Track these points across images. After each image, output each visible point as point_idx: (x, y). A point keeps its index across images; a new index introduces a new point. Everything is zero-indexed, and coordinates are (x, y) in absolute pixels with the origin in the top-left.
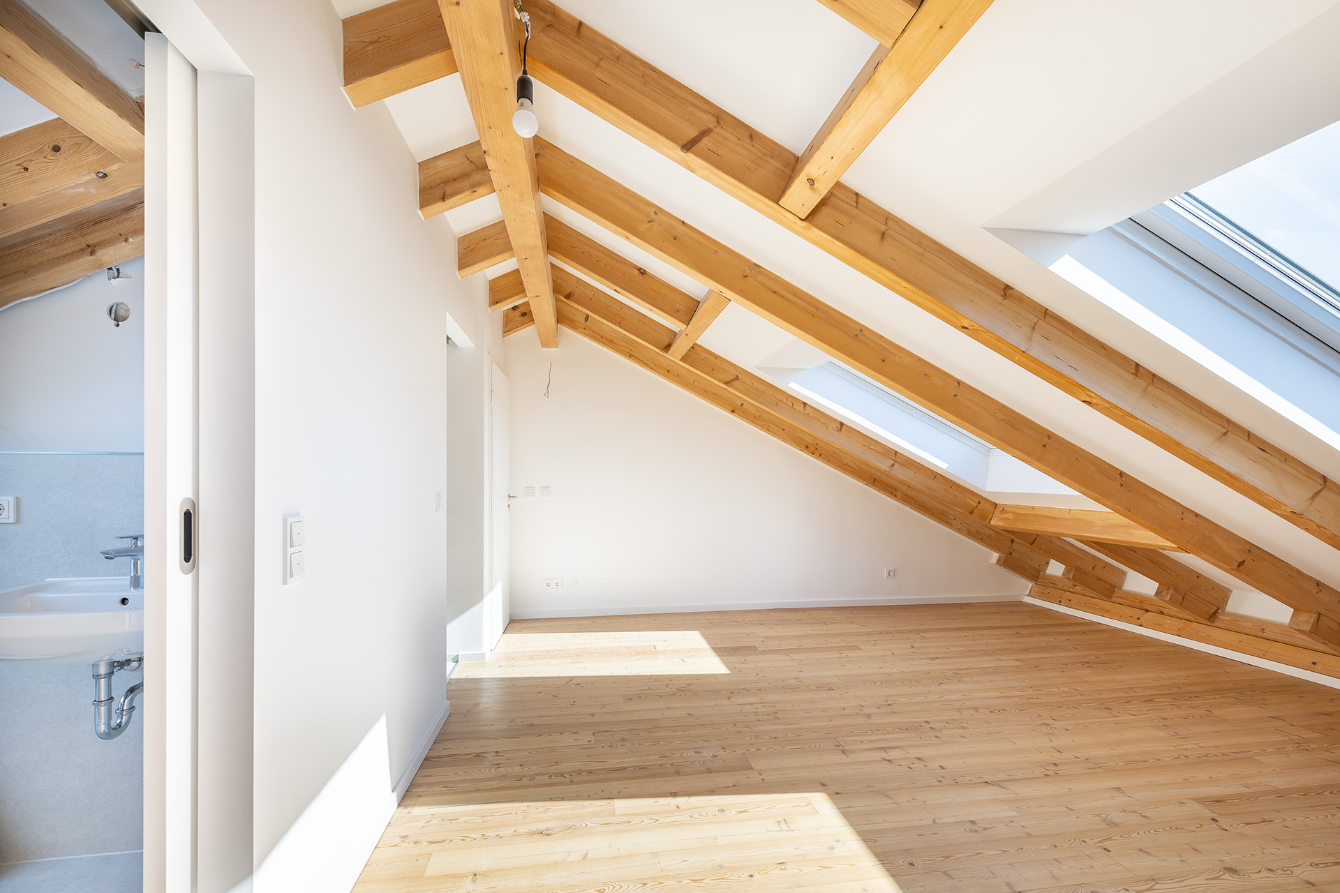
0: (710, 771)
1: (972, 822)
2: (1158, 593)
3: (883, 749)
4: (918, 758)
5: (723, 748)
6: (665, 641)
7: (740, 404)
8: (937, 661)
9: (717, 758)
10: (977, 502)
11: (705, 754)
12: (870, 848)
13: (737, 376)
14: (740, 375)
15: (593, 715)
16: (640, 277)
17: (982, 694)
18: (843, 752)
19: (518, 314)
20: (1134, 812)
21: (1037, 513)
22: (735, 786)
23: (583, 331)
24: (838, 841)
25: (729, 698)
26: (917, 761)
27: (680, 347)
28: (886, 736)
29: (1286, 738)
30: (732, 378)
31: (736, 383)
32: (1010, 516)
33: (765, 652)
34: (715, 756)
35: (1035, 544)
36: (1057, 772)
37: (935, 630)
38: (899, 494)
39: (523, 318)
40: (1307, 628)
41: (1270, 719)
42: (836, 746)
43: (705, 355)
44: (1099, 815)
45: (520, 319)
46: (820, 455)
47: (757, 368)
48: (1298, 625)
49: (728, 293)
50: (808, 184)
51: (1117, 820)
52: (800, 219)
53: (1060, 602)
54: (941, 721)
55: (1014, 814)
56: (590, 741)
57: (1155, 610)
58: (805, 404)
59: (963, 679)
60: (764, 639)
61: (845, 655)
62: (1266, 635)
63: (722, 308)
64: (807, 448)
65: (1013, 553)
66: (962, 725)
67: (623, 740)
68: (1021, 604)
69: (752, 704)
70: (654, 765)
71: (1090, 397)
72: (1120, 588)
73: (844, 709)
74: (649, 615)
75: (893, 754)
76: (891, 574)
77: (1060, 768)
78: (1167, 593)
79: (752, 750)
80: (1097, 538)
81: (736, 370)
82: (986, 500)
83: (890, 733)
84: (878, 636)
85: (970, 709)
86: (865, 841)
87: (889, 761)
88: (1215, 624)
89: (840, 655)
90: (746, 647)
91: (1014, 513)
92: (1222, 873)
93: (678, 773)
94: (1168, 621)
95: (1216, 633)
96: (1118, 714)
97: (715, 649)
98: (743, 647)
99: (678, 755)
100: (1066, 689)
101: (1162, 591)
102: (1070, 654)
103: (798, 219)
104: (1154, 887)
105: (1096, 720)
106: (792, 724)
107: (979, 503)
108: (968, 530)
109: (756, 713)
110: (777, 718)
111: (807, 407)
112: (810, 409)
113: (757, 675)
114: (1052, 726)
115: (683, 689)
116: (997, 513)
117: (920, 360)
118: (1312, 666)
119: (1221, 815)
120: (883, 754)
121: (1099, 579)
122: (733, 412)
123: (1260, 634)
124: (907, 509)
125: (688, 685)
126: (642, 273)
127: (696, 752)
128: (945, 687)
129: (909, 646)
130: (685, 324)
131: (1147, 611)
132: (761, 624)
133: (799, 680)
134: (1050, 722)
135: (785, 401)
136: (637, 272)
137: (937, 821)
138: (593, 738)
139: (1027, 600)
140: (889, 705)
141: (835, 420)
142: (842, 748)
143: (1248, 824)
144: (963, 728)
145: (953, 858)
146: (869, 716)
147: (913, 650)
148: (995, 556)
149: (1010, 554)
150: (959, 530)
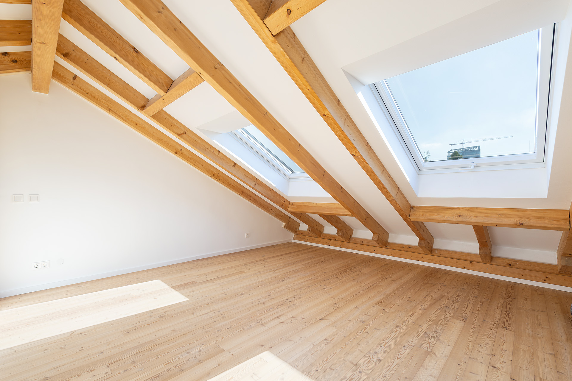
0: (201, 362)
1: (326, 339)
2: (337, 233)
3: (277, 317)
4: (293, 317)
5: (203, 344)
6: (138, 289)
7: (180, 149)
8: (276, 271)
9: (201, 352)
10: (284, 201)
11: (194, 352)
12: (298, 370)
13: (185, 132)
14: (186, 132)
15: (103, 352)
16: (135, 53)
17: (299, 281)
18: (262, 325)
19: (9, 59)
20: (365, 314)
21: (305, 205)
22: (219, 365)
23: (71, 86)
24: (283, 374)
25: (193, 313)
26: (292, 319)
27: (153, 109)
28: (276, 311)
29: (381, 276)
30: (182, 132)
31: (184, 136)
32: (295, 207)
33: (201, 283)
34: (200, 351)
35: (301, 218)
36: (338, 307)
37: (270, 258)
38: (252, 199)
39: (13, 64)
40: (376, 239)
41: (374, 271)
42: (258, 323)
43: (167, 117)
44: (358, 320)
45: (10, 64)
46: (220, 179)
47: (198, 129)
48: (374, 238)
49: (205, 75)
50: (287, 13)
51: (363, 320)
52: (272, 34)
53: (304, 240)
54: (291, 297)
55: (336, 330)
56: (107, 373)
57: (333, 239)
58: (219, 152)
59: (290, 277)
60: (198, 277)
61: (240, 276)
62: (363, 243)
63: (197, 84)
64: (214, 175)
65: (289, 222)
66: (300, 297)
67: (134, 362)
68: (291, 243)
69: (207, 313)
70: (163, 372)
71: (356, 153)
72: (323, 232)
73: (252, 303)
74: (121, 276)
75: (283, 319)
76: (248, 236)
77: (338, 305)
78: (340, 232)
79: (219, 339)
80: (326, 213)
81: (184, 129)
82: (287, 200)
83: (276, 309)
84: (249, 265)
85: (298, 289)
86: (294, 367)
87: (283, 322)
88: (350, 242)
89: (237, 277)
90: (190, 283)
91: (296, 205)
92: (396, 328)
93: (182, 371)
94: (337, 242)
95: (351, 245)
96: (341, 279)
97: (173, 287)
98: (188, 283)
99: (177, 359)
100: (322, 273)
101: (339, 232)
102: (316, 259)
103: (271, 34)
104: (387, 342)
105: (337, 282)
106: (232, 318)
107: (285, 201)
108: (276, 214)
109: (211, 318)
110: (224, 317)
111: (220, 154)
112: (222, 155)
113: (203, 296)
114: (326, 289)
115: (162, 316)
116: (290, 206)
117: (287, 132)
118: (374, 252)
119: (384, 307)
120: (278, 321)
121: (318, 230)
122: (176, 153)
123: (362, 243)
124: (254, 206)
125: (165, 312)
126: (136, 52)
127: (188, 353)
128: (285, 282)
129: (263, 267)
130: (165, 92)
131: (331, 240)
132: (192, 269)
133: (225, 294)
134: (325, 287)
135: (209, 149)
136: (132, 50)
137: (314, 344)
138: (108, 370)
139: (293, 241)
140: (269, 295)
141: (232, 161)
142: (260, 323)
143: (391, 308)
144: (300, 298)
145: (329, 359)
146: (264, 303)
147: (266, 268)
148: (284, 224)
149: (289, 223)
150: (273, 214)
